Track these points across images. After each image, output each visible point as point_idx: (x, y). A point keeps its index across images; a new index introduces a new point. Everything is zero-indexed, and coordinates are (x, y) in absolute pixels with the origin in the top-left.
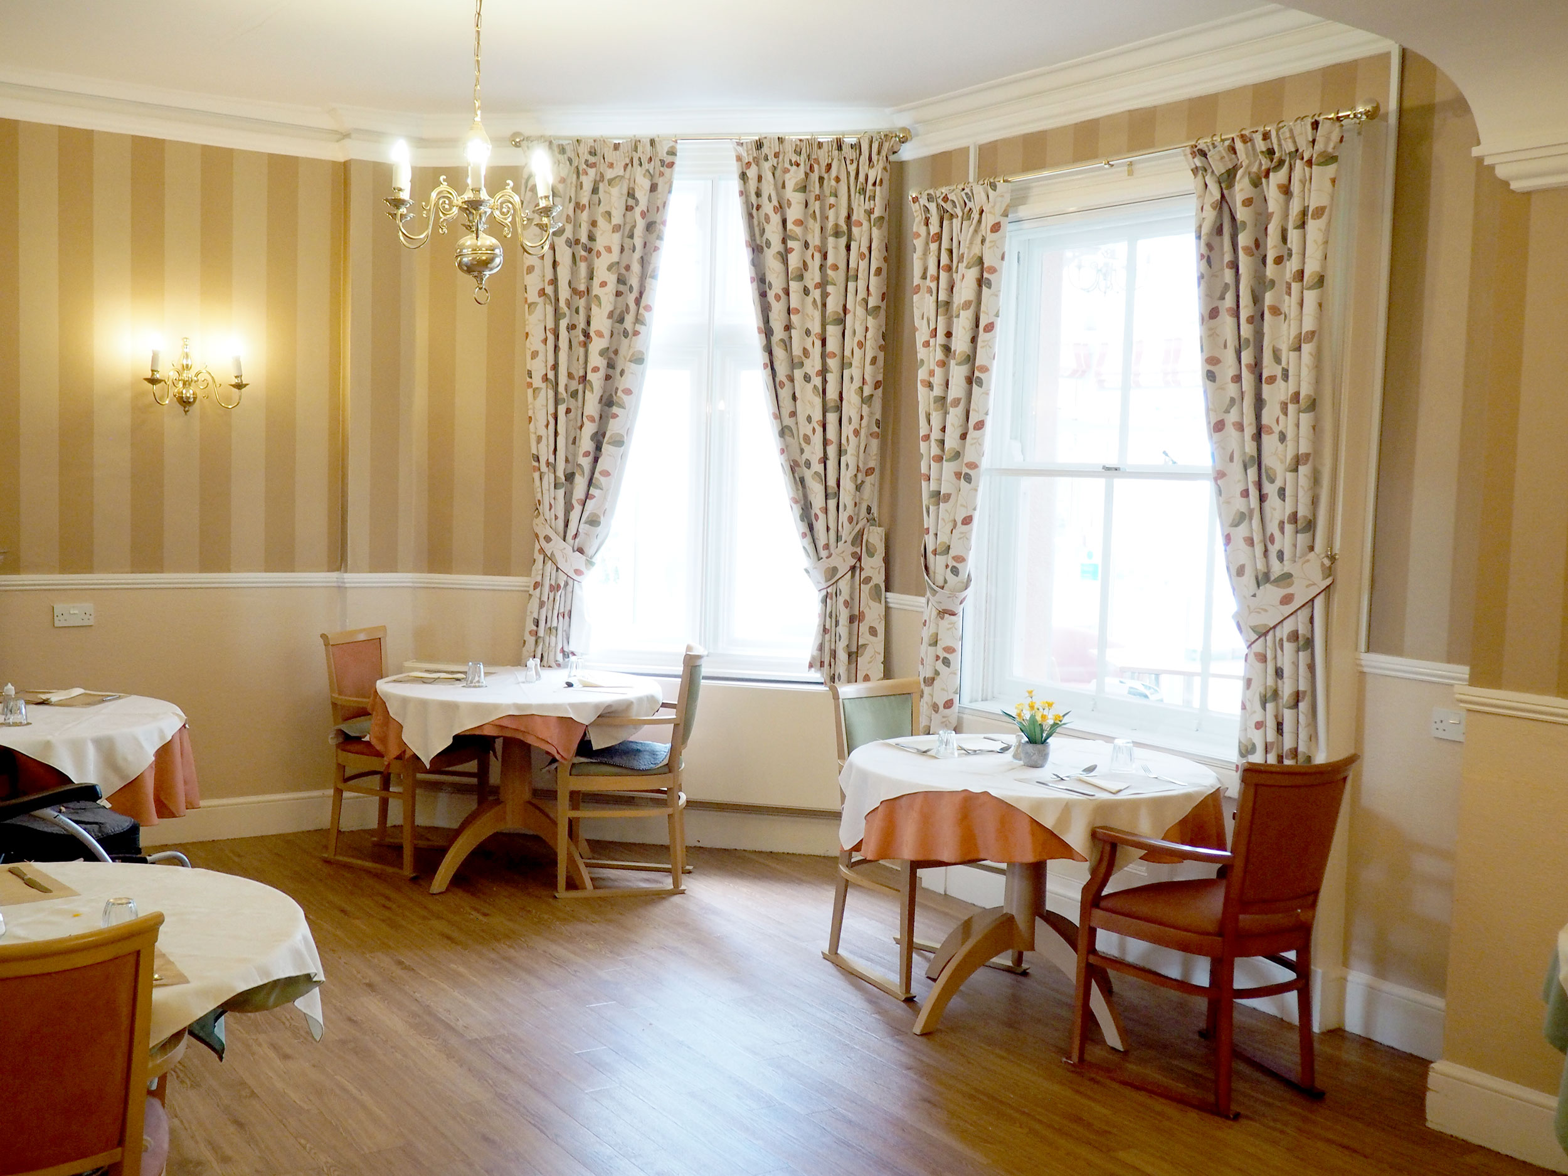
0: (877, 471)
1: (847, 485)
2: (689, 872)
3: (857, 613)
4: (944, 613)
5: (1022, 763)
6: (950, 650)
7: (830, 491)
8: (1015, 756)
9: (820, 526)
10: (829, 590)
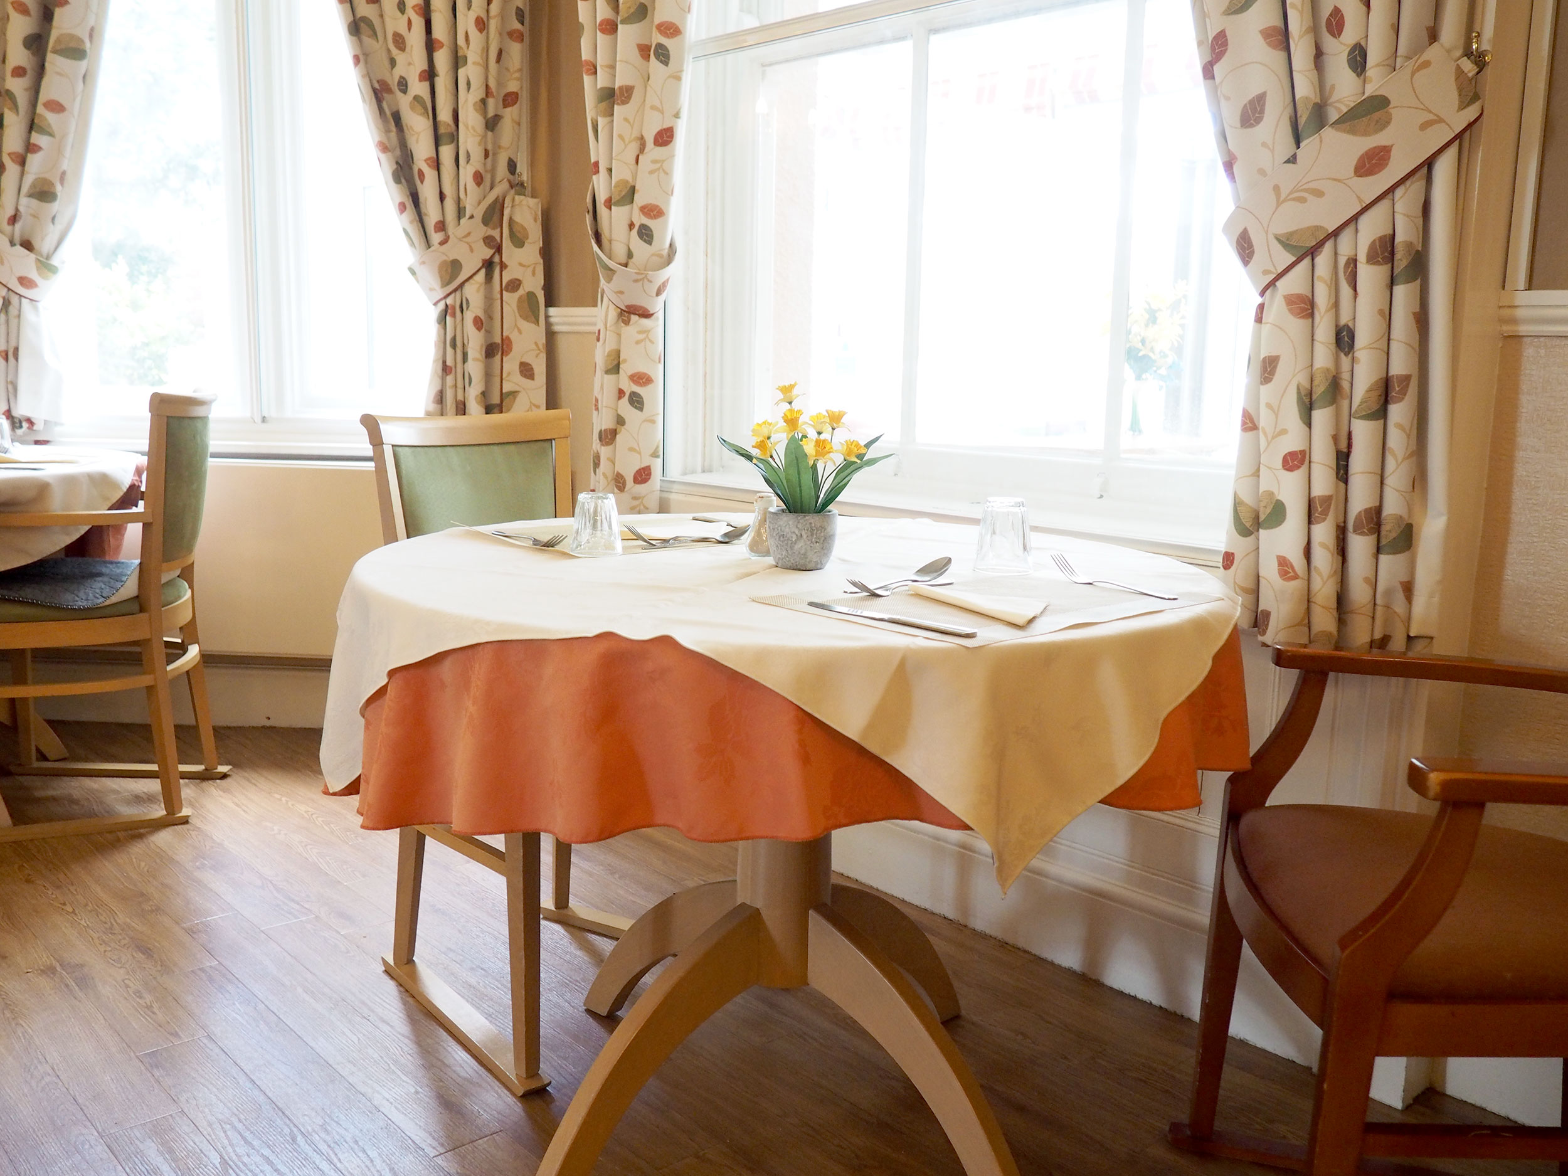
0: (524, 97)
1: (471, 119)
2: (224, 776)
3: (498, 340)
4: (632, 312)
5: (770, 560)
6: (642, 379)
7: (442, 130)
8: (755, 547)
9: (428, 191)
10: (449, 301)
